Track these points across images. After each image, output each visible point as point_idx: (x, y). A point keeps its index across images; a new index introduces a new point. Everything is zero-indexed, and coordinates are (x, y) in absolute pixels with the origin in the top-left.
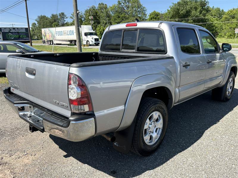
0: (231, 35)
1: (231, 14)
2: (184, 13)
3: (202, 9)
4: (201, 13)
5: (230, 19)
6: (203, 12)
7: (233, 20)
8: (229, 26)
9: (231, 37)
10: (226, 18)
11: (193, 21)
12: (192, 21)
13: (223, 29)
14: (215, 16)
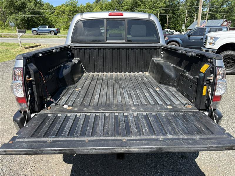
0: (65, 28)
1: (61, 10)
2: (20, 4)
3: (36, 2)
4: (35, 6)
5: (61, 13)
6: (38, 5)
7: (63, 15)
8: (62, 20)
9: (66, 29)
10: (58, 13)
11: (31, 13)
12: (29, 13)
13: (58, 23)
14: (46, 10)
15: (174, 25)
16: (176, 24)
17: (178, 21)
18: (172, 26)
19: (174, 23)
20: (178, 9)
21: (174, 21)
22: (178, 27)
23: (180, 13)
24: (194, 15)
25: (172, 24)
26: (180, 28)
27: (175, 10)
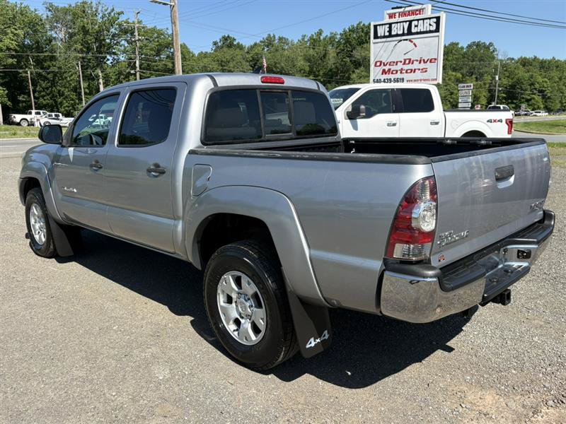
15: (48, 97)
16: (53, 96)
17: (58, 88)
18: (44, 102)
19: (48, 95)
20: (53, 58)
21: (47, 88)
22: (61, 103)
23: (60, 68)
24: (97, 76)
25: (43, 96)
26: (68, 107)
27: (45, 60)
